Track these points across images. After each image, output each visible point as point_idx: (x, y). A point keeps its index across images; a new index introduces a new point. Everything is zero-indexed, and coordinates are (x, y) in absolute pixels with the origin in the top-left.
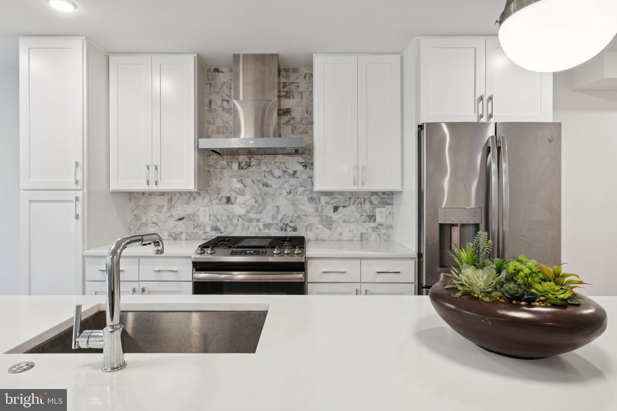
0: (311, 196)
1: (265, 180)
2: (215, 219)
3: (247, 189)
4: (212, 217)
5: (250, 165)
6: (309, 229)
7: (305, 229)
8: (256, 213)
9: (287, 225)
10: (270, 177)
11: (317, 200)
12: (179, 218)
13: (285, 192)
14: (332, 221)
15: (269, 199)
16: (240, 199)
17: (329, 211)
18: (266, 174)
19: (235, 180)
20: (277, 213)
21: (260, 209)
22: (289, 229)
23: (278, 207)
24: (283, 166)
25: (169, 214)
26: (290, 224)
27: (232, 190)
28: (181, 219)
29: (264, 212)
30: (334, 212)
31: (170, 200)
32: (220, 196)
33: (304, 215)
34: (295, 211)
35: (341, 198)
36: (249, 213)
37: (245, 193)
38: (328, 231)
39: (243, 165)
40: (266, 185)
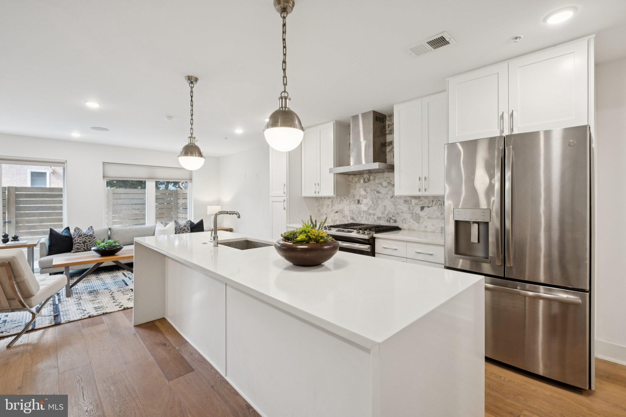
0: (405, 199)
1: (378, 189)
2: (352, 213)
3: (368, 195)
4: (351, 211)
5: (369, 180)
6: (404, 222)
7: (401, 221)
8: (373, 210)
9: (391, 218)
10: (380, 187)
11: (410, 202)
13: (389, 198)
14: (420, 217)
15: (380, 202)
16: (365, 201)
17: (417, 209)
18: (379, 185)
19: (362, 189)
20: (384, 210)
21: (375, 207)
22: (392, 221)
23: (385, 206)
24: (388, 179)
25: (331, 209)
26: (393, 218)
27: (360, 196)
28: (337, 212)
29: (377, 210)
30: (421, 210)
31: (332, 202)
32: (354, 199)
33: (401, 212)
34: (396, 210)
35: (426, 201)
36: (369, 210)
37: (367, 197)
38: (417, 224)
39: (366, 180)
40: (378, 192)
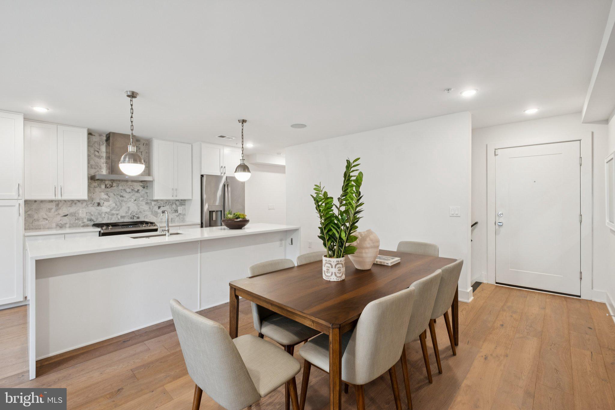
0: (147, 202)
1: (122, 194)
2: (90, 215)
3: (110, 199)
4: (88, 214)
5: (112, 186)
6: (146, 217)
7: (144, 217)
8: (117, 211)
9: (134, 216)
10: (125, 192)
11: (150, 204)
12: (64, 215)
13: (133, 200)
14: (158, 213)
15: (124, 204)
16: (106, 204)
17: (156, 208)
18: (122, 191)
19: (103, 194)
20: (128, 210)
21: (118, 209)
22: (135, 218)
23: (129, 207)
24: (132, 187)
25: (56, 213)
26: (136, 216)
27: (101, 199)
28: (65, 216)
29: (121, 210)
30: (158, 209)
31: (57, 205)
32: (93, 202)
33: (143, 211)
34: (138, 209)
35: (162, 203)
36: (112, 211)
37: (109, 200)
38: (156, 218)
39: (108, 186)
40: (122, 196)
